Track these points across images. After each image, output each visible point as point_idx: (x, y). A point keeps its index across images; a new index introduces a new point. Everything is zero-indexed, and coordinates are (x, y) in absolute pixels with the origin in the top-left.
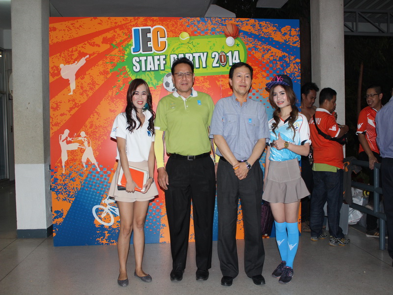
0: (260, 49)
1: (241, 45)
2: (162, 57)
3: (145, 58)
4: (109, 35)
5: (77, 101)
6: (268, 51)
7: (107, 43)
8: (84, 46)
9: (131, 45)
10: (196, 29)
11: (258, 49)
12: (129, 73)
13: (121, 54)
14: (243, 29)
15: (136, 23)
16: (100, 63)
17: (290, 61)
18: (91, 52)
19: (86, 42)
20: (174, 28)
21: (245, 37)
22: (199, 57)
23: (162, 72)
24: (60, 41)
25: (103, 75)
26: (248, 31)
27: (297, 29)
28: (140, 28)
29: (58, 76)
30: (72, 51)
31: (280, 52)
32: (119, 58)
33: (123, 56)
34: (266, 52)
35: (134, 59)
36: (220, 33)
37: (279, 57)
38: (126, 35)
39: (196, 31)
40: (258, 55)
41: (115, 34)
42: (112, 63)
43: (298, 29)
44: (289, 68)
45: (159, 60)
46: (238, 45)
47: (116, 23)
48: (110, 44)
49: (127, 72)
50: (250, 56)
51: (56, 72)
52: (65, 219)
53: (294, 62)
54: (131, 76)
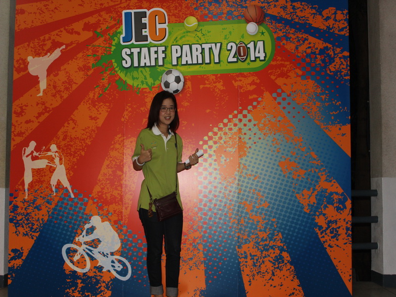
0: (293, 39)
1: (266, 34)
2: (161, 49)
3: (138, 50)
4: (92, 20)
5: (47, 105)
6: (304, 42)
7: (89, 30)
8: (59, 34)
9: (121, 33)
10: (207, 12)
11: (290, 38)
12: (117, 69)
13: (108, 45)
14: (269, 12)
15: (128, 5)
16: (80, 55)
17: (335, 54)
18: (68, 42)
19: (62, 29)
20: (177, 11)
21: (272, 23)
22: (210, 49)
23: (160, 69)
24: (29, 26)
25: (82, 71)
26: (277, 15)
27: (344, 12)
28: (133, 11)
29: (24, 71)
30: (44, 40)
31: (321, 42)
32: (104, 50)
33: (110, 46)
34: (301, 42)
35: (124, 51)
36: (238, 17)
37: (319, 49)
38: (115, 20)
39: (206, 15)
40: (290, 47)
41: (100, 18)
42: (95, 56)
43: (346, 11)
44: (333, 64)
45: (156, 52)
46: (263, 33)
47: (102, 4)
48: (93, 31)
49: (113, 68)
50: (279, 48)
51: (22, 66)
52: (25, 261)
53: (340, 55)
54: (119, 73)
